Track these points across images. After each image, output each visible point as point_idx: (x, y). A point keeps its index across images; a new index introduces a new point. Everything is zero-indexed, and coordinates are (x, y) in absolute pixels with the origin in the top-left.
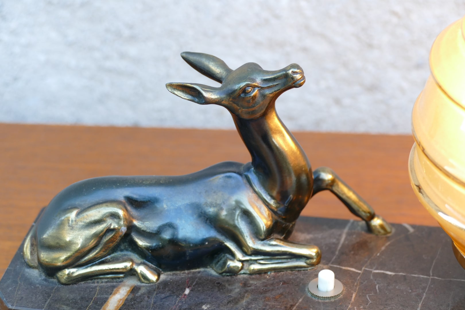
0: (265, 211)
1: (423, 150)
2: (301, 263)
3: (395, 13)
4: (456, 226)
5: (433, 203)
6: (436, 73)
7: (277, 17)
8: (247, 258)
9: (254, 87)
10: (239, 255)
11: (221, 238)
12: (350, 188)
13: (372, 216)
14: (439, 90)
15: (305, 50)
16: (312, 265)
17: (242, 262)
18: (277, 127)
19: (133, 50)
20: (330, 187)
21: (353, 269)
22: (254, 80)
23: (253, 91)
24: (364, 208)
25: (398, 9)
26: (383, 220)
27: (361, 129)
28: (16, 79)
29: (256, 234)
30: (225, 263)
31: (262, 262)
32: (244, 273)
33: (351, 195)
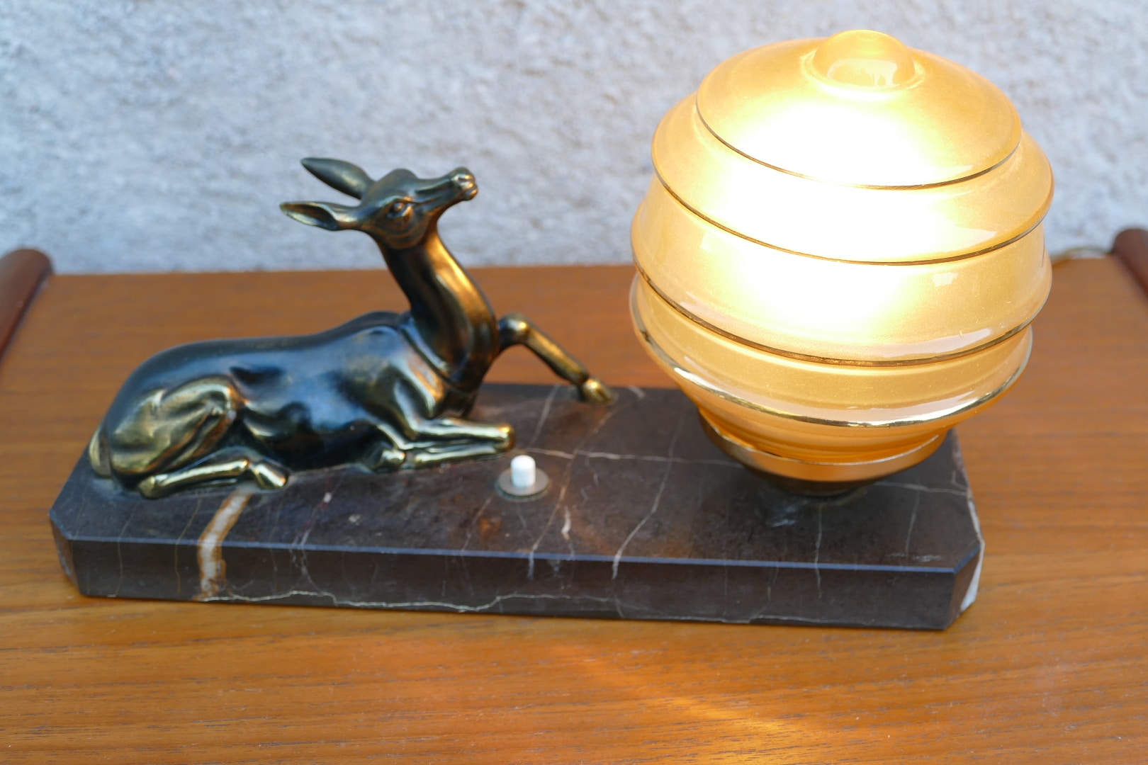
0: (433, 378)
1: (649, 281)
2: (489, 449)
3: (609, 98)
4: (701, 387)
5: (666, 355)
6: (661, 169)
7: (446, 109)
8: (410, 446)
9: (406, 203)
10: (400, 442)
11: (372, 420)
12: (552, 340)
13: (585, 378)
14: (666, 193)
15: (487, 153)
16: (503, 451)
17: (405, 452)
18: (442, 258)
19: (247, 164)
20: (523, 339)
21: (561, 454)
22: (404, 193)
23: (405, 208)
24: (573, 367)
25: (614, 91)
26: (602, 382)
27: (571, 259)
28: (84, 212)
29: (422, 410)
30: (380, 454)
31: (433, 450)
32: (409, 468)
33: (554, 350)
